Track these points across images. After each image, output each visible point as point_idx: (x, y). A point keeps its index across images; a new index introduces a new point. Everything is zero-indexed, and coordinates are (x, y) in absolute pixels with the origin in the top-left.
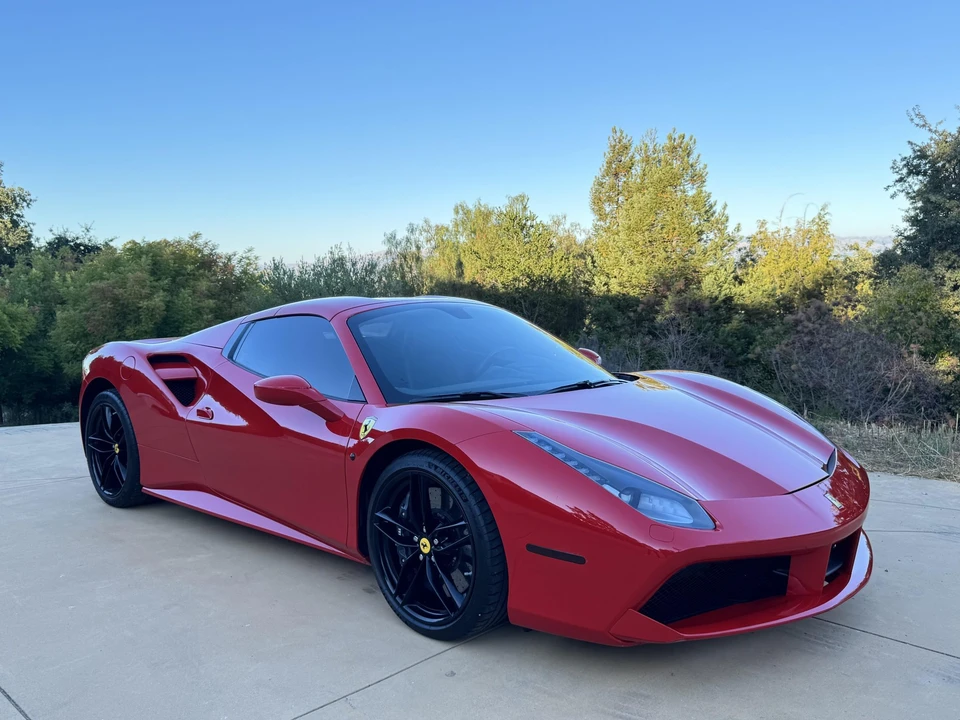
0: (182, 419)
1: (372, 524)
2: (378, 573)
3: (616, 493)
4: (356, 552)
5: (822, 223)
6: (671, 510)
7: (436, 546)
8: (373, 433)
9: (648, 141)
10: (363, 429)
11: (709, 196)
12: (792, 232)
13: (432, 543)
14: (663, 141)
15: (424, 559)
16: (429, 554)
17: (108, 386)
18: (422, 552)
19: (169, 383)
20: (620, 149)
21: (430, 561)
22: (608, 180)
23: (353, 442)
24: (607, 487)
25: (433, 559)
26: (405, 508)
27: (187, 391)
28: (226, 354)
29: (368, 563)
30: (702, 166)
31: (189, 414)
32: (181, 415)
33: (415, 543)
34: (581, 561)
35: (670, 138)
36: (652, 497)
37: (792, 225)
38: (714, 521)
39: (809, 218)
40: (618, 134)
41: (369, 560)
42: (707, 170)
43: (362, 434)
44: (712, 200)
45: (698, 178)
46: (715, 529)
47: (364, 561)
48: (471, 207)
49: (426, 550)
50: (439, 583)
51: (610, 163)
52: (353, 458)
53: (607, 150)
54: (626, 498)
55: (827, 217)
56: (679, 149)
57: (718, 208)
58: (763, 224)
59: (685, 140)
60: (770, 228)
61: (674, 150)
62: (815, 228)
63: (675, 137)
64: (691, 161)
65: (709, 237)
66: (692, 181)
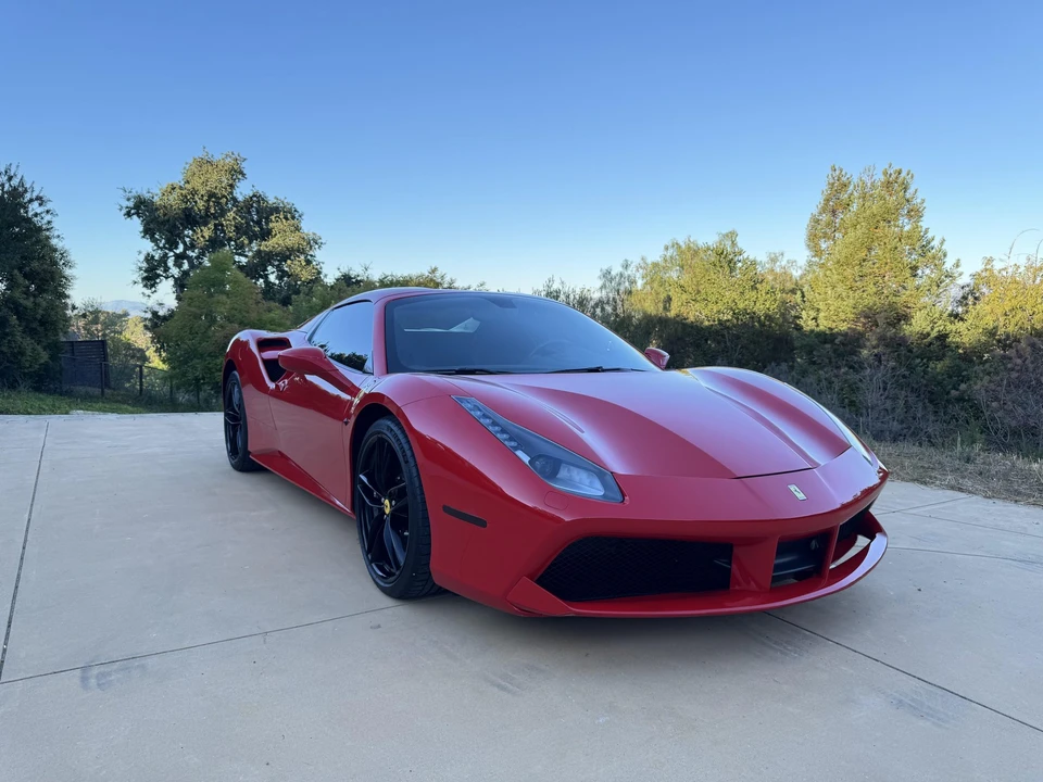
6: (587, 482)
9: (865, 178)
11: (926, 231)
12: (1022, 269)
14: (880, 177)
16: (389, 514)
18: (385, 513)
19: (266, 362)
20: (839, 186)
22: (825, 218)
24: (520, 454)
28: (308, 337)
30: (919, 201)
34: (483, 523)
35: (885, 173)
37: (1022, 262)
38: (623, 494)
40: (838, 172)
42: (925, 205)
44: (930, 235)
45: (915, 214)
46: (622, 502)
48: (682, 244)
49: (387, 511)
51: (827, 200)
53: (825, 187)
54: (538, 465)
56: (895, 184)
57: (935, 243)
58: (990, 260)
59: (903, 174)
60: (997, 266)
61: (888, 184)
63: (891, 172)
64: (907, 196)
65: (925, 273)
66: (909, 217)
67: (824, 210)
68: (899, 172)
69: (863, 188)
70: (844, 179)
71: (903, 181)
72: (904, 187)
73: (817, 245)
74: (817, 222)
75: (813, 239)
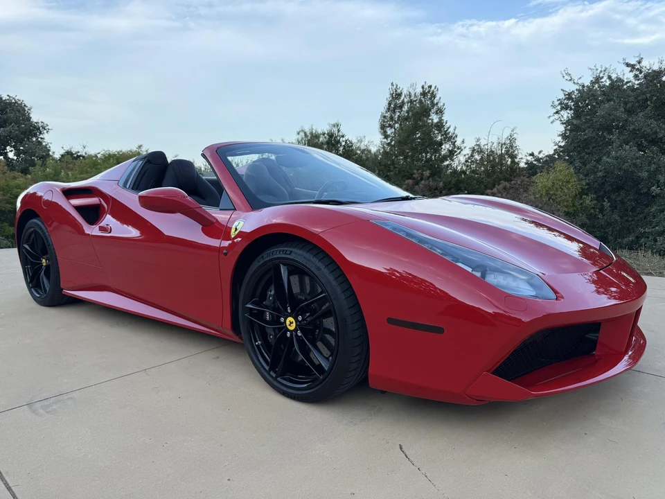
0: (89, 234)
1: (243, 313)
2: (250, 349)
3: (469, 270)
4: (230, 332)
5: (512, 139)
7: (300, 322)
8: (241, 234)
9: (411, 90)
10: (233, 230)
11: (446, 122)
12: (495, 145)
13: (297, 321)
14: (419, 90)
15: (291, 335)
16: (296, 330)
17: (36, 216)
18: (289, 330)
19: (78, 208)
20: (396, 95)
21: (297, 335)
22: (388, 115)
23: (226, 243)
24: (461, 265)
25: (299, 334)
26: (273, 293)
27: (93, 214)
28: (121, 184)
29: (240, 341)
30: (442, 104)
31: (93, 231)
32: (87, 232)
33: (282, 323)
34: (439, 330)
35: (423, 87)
36: (496, 274)
37: (495, 140)
38: (556, 292)
39: (505, 136)
40: (395, 87)
41: (241, 338)
42: (445, 107)
43: (233, 234)
44: (448, 125)
45: (440, 112)
46: (556, 299)
47: (237, 339)
48: (307, 131)
49: (292, 327)
51: (390, 104)
52: (226, 254)
53: (388, 96)
54: (478, 274)
55: (515, 136)
56: (428, 93)
57: (451, 130)
58: (478, 140)
59: (432, 89)
60: (483, 142)
61: (424, 94)
62: (508, 142)
63: (426, 87)
64: (435, 101)
65: (446, 147)
66: (437, 113)
67: (389, 109)
68: (430, 87)
69: (410, 96)
70: (399, 91)
71: (433, 92)
72: (433, 96)
73: (385, 132)
74: (385, 117)
75: (383, 127)
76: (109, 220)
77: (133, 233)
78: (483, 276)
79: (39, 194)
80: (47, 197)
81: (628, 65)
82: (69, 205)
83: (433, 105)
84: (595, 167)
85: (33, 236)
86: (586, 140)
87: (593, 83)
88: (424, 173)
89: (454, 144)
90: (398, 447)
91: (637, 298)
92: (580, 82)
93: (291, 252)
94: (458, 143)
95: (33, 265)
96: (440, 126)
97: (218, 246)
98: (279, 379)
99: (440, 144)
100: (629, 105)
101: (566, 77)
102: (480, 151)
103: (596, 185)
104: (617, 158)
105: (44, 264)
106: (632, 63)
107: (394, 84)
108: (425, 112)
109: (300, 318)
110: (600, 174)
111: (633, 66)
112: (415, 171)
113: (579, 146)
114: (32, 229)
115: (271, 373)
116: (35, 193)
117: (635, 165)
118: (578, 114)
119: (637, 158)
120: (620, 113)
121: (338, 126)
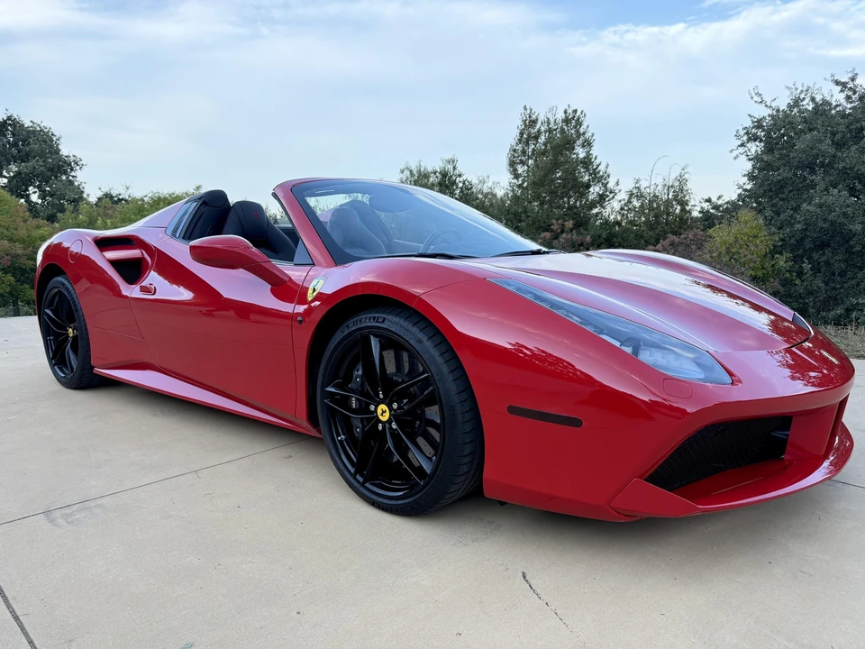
0: (126, 297)
1: (322, 399)
2: (331, 446)
3: (617, 344)
4: (305, 423)
5: (682, 181)
7: (395, 410)
8: (320, 297)
9: (550, 116)
10: (310, 291)
11: (596, 158)
12: (660, 188)
13: (391, 409)
14: (560, 116)
15: (384, 427)
16: (389, 421)
17: (60, 272)
18: (380, 422)
19: (115, 263)
20: (530, 123)
21: (391, 427)
22: (519, 148)
23: (301, 308)
24: (604, 337)
25: (394, 426)
26: (360, 373)
27: (132, 271)
28: (169, 232)
29: (318, 435)
30: (590, 134)
31: (133, 292)
32: (124, 293)
33: (372, 413)
34: (575, 423)
35: (565, 112)
36: (653, 350)
37: (660, 181)
38: (731, 374)
39: (673, 177)
40: (528, 111)
41: (319, 431)
42: (594, 138)
43: (310, 296)
44: (598, 161)
45: (588, 144)
46: (732, 384)
47: (314, 432)
48: (414, 168)
49: (385, 418)
50: (403, 451)
51: (522, 134)
52: (301, 322)
53: (520, 123)
54: (629, 350)
55: (686, 176)
56: (573, 120)
57: (602, 168)
58: (638, 181)
59: (578, 114)
60: (643, 184)
61: (567, 121)
62: (677, 184)
63: (570, 111)
64: (582, 131)
65: (595, 190)
66: (583, 146)
67: (520, 140)
68: (575, 111)
69: (549, 123)
70: (534, 117)
71: (578, 119)
72: (579, 123)
73: (515, 170)
74: (515, 150)
75: (512, 164)
76: (153, 278)
77: (185, 294)
78: (636, 352)
79: (66, 245)
80: (75, 249)
81: (837, 83)
82: (103, 259)
83: (579, 135)
84: (791, 217)
85: (57, 298)
86: (780, 181)
87: (790, 107)
88: (566, 223)
89: (605, 185)
90: (521, 575)
91: (841, 385)
92: (774, 105)
93: (385, 319)
94: (611, 185)
95: (57, 335)
96: (587, 162)
97: (291, 311)
98: (367, 485)
99: (588, 186)
100: (838, 137)
101: (756, 98)
102: (640, 196)
103: (793, 241)
104: (821, 206)
105: (71, 335)
106: (843, 80)
107: (528, 107)
108: (568, 144)
109: (395, 406)
110: (798, 226)
111: (844, 85)
112: (554, 221)
113: (771, 190)
114: (56, 290)
115: (358, 477)
116: (61, 243)
117: (845, 214)
118: (770, 147)
119: (848, 206)
120: (827, 146)
121: (453, 161)
